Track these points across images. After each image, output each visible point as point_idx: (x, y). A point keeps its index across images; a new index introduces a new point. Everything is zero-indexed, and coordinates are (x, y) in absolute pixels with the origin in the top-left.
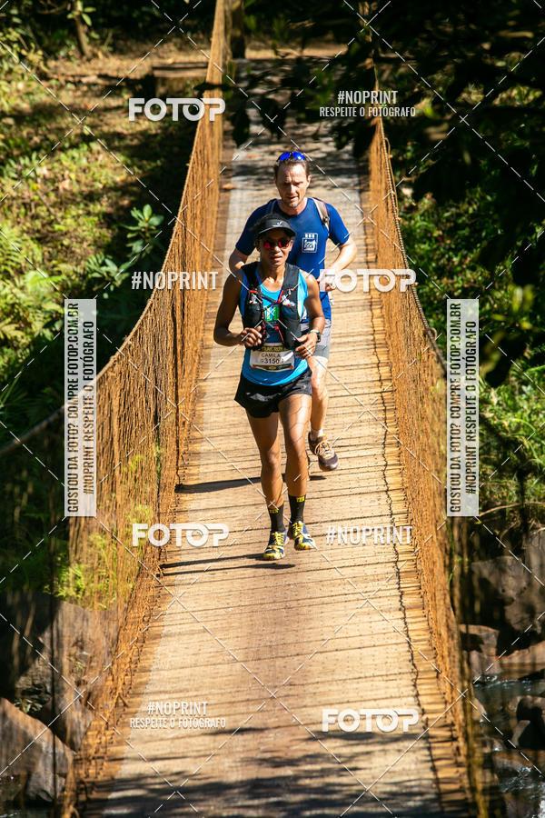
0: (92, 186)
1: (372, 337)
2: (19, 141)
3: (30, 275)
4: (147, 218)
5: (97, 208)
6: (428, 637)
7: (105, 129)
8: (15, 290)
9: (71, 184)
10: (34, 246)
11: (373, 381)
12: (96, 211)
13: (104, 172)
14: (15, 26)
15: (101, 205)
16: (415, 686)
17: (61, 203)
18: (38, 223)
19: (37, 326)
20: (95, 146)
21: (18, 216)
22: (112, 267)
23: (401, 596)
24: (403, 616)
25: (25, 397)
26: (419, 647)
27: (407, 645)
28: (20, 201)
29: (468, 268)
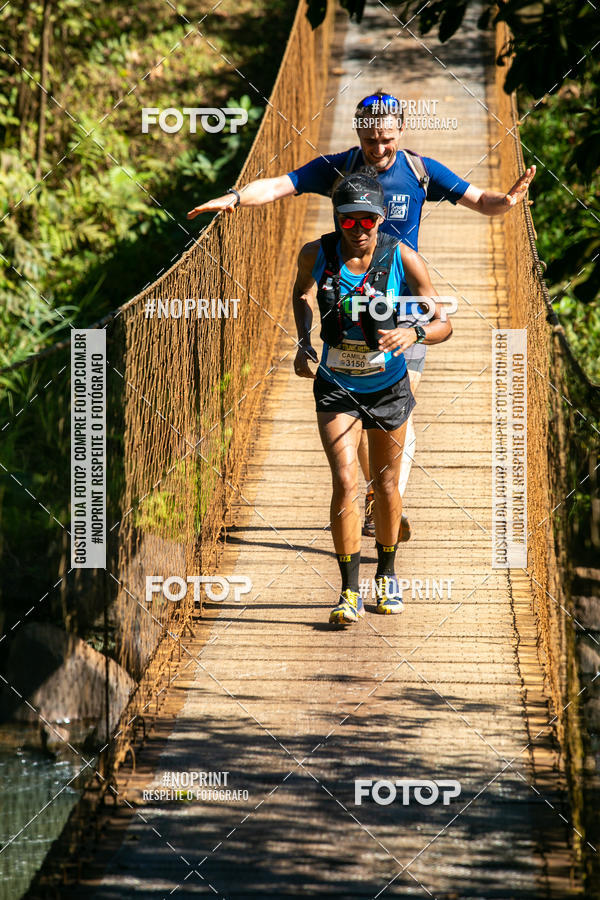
0: (187, 74)
1: (490, 256)
2: (106, 21)
3: (115, 172)
5: (191, 98)
6: (529, 599)
7: (203, 10)
9: (163, 71)
10: (120, 139)
11: (489, 305)
12: (190, 103)
13: (201, 58)
15: (196, 95)
16: (516, 652)
17: (152, 92)
18: (126, 114)
19: (122, 228)
20: (191, 29)
21: (104, 105)
22: (204, 164)
26: (520, 610)
27: (509, 606)
28: (107, 89)
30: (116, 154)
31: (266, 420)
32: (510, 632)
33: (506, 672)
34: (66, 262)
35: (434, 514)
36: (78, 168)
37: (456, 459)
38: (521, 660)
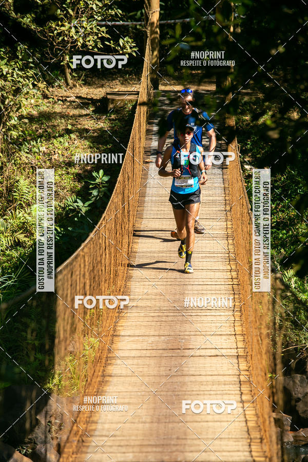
0: (71, 158)
2: (30, 132)
3: (34, 207)
4: (101, 177)
5: (72, 170)
7: (79, 126)
8: (25, 215)
9: (59, 156)
12: (72, 172)
14: (31, 68)
15: (75, 169)
16: (250, 445)
17: (53, 167)
20: (73, 136)
21: (28, 174)
22: (80, 204)
23: (241, 395)
24: (242, 406)
25: (28, 275)
26: (251, 424)
27: (245, 423)
28: (30, 165)
29: (280, 211)
30: (34, 198)
31: (116, 336)
32: (247, 436)
33: (244, 456)
34: (8, 252)
35: (204, 378)
36: (15, 205)
37: (214, 352)
38: (253, 450)
